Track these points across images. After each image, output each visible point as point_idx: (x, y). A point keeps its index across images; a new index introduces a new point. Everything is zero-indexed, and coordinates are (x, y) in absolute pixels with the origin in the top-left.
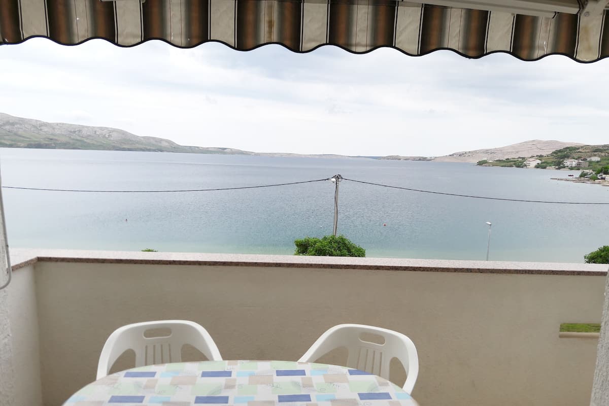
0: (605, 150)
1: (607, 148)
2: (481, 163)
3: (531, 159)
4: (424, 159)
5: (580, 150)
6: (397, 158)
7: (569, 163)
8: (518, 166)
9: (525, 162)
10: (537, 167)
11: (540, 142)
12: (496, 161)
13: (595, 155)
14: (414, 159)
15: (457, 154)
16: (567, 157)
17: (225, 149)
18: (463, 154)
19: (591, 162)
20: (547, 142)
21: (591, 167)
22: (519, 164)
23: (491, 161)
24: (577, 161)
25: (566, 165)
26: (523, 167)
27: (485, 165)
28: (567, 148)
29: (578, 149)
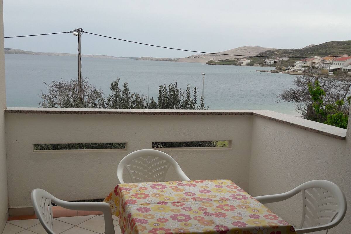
0: (292, 52)
1: (293, 51)
2: (209, 63)
3: (243, 59)
4: (170, 60)
5: (276, 53)
6: (150, 59)
7: (268, 62)
8: (235, 64)
9: (239, 62)
10: (248, 65)
11: (249, 48)
12: (219, 61)
13: (285, 57)
14: (162, 60)
15: (193, 57)
16: (268, 57)
17: (10, 49)
18: (197, 56)
19: (283, 61)
20: (254, 48)
21: (283, 64)
22: (235, 62)
23: (216, 61)
24: (274, 60)
25: (266, 63)
26: (238, 65)
27: (212, 63)
28: (268, 51)
29: (275, 52)
